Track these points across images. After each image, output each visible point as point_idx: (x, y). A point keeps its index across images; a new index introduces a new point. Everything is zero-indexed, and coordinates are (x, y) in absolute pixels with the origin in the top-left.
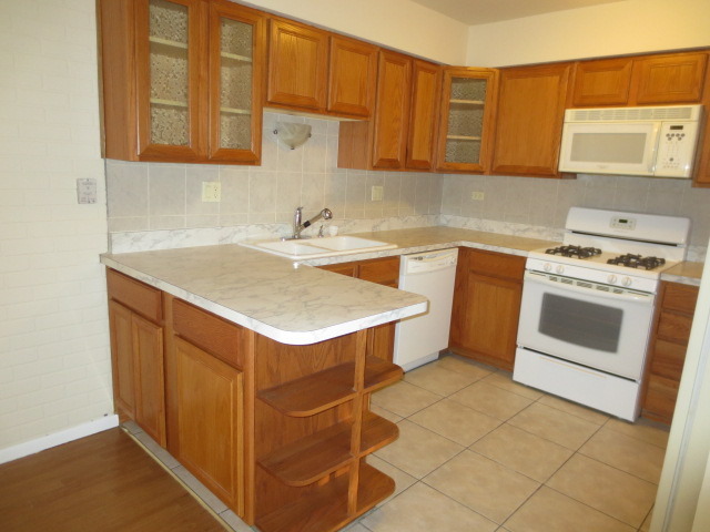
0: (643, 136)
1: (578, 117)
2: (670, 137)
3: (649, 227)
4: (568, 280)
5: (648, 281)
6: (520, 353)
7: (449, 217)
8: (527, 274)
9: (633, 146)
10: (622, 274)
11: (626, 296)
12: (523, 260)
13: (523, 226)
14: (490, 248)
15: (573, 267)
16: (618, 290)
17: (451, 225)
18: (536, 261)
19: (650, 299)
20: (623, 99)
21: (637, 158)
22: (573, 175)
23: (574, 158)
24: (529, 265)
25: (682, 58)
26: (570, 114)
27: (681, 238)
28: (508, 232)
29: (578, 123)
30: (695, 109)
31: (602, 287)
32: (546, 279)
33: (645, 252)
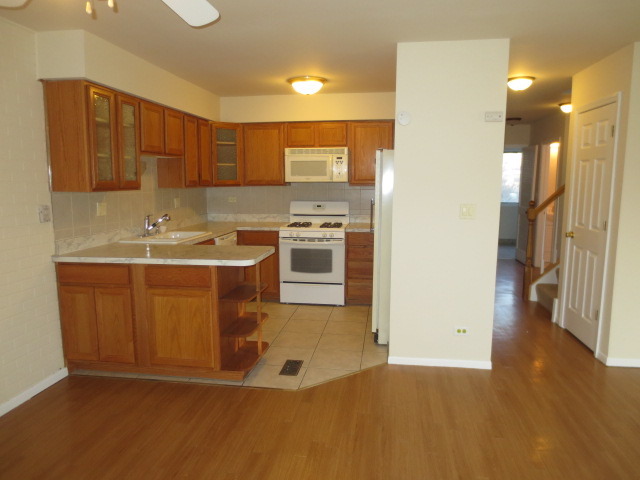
0: (325, 162)
1: (293, 152)
2: (337, 163)
3: (331, 208)
4: (303, 239)
5: (340, 233)
6: (282, 285)
7: (214, 215)
8: (280, 240)
9: (321, 167)
10: (328, 232)
11: (332, 242)
12: (277, 233)
13: (264, 216)
14: (256, 229)
15: (303, 232)
16: (328, 240)
17: (216, 220)
18: (284, 232)
19: (343, 241)
20: (312, 143)
21: (324, 173)
22: (290, 183)
23: (293, 174)
24: (281, 235)
25: (336, 125)
26: (287, 151)
27: (346, 212)
28: (255, 220)
29: (291, 156)
30: (346, 149)
31: (320, 240)
32: (291, 241)
33: (333, 220)
